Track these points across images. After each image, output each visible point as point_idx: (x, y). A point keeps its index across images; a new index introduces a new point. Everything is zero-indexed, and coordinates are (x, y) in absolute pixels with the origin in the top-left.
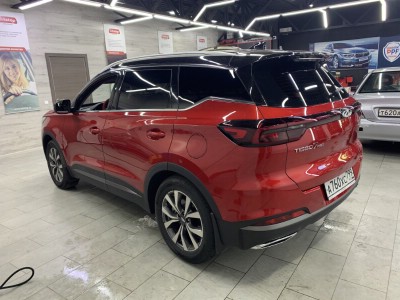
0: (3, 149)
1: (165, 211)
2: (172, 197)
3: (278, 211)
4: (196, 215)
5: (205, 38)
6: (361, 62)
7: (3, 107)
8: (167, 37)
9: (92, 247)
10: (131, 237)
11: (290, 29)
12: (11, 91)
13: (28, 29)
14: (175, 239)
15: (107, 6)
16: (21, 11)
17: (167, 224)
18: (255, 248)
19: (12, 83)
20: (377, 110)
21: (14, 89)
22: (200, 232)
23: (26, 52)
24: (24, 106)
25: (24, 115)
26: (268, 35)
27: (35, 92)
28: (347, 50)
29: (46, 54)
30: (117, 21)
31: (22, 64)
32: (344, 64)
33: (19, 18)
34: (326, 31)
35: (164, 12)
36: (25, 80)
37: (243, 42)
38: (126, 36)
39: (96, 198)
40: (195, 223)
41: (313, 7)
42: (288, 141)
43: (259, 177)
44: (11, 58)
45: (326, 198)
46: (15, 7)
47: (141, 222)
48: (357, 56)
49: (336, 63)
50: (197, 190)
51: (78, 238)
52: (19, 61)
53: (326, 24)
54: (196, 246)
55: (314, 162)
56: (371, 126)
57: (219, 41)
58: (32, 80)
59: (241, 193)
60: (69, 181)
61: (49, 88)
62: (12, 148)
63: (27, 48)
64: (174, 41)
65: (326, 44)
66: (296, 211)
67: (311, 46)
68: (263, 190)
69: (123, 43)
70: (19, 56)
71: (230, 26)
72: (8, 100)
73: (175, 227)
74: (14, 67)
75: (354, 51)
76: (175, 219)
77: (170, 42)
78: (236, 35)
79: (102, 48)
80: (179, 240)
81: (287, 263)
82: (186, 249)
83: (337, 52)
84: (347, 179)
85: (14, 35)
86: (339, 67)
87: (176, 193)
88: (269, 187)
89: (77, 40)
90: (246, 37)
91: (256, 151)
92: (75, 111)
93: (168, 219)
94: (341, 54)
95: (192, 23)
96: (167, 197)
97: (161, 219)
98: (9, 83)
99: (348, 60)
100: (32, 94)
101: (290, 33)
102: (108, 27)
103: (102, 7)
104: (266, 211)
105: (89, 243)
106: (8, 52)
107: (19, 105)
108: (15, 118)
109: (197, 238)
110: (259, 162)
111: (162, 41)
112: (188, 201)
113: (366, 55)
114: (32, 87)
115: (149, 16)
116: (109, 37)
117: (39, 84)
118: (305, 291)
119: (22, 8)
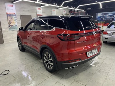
0: (8, 40)
1: (44, 58)
2: (46, 54)
3: (72, 59)
4: (51, 59)
5: (65, 11)
6: (112, 19)
7: (8, 29)
8: (54, 11)
9: (25, 67)
10: (36, 65)
11: (90, 9)
12: (11, 25)
13: (16, 8)
14: (47, 66)
15: (36, 2)
16: (14, 3)
17: (45, 61)
18: (65, 69)
19: (11, 23)
20: (112, 33)
21: (11, 24)
22: (52, 64)
23: (15, 14)
24: (14, 29)
25: (14, 31)
26: (84, 10)
27: (17, 25)
28: (107, 15)
29: (20, 15)
30: (40, 6)
31: (14, 18)
32: (106, 19)
33: (14, 5)
34: (101, 9)
35: (52, 4)
36: (14, 22)
37: (77, 12)
38: (42, 10)
39: (29, 54)
40: (51, 61)
41: (97, 2)
42: (75, 40)
43: (68, 49)
44: (11, 16)
45: (87, 57)
46: (12, 2)
47: (39, 61)
48: (111, 17)
49: (104, 19)
50: (52, 52)
51: (22, 64)
52: (13, 17)
53: (101, 7)
54: (51, 68)
55: (86, 46)
56: (110, 37)
57: (70, 12)
58: (16, 22)
59: (63, 54)
60: (23, 49)
61: (21, 24)
62: (10, 40)
63: (15, 13)
64: (56, 12)
65: (101, 13)
66: (77, 59)
67: (97, 14)
68: (69, 53)
69: (42, 12)
70: (13, 15)
71: (72, 8)
72: (10, 27)
73: (47, 62)
74: (12, 18)
75: (110, 15)
76: (47, 60)
77: (55, 12)
78: (74, 10)
79: (36, 13)
80: (48, 66)
81: (77, 74)
82: (49, 68)
83: (104, 15)
84: (95, 52)
85: (12, 10)
86: (105, 20)
87: (47, 53)
88: (70, 52)
89: (29, 11)
90: (77, 11)
91: (67, 42)
92: (25, 30)
93: (45, 60)
94: (106, 16)
95: (60, 7)
96: (45, 54)
97: (44, 60)
98: (10, 23)
99: (108, 18)
100: (16, 26)
101: (90, 10)
102: (38, 8)
103: (34, 2)
104: (69, 59)
105: (25, 65)
106: (10, 14)
107: (12, 29)
108: (11, 32)
109: (52, 66)
110: (68, 45)
111: (53, 12)
112: (50, 55)
113: (113, 17)
114: (16, 24)
115: (48, 5)
116: (38, 10)
117: (18, 23)
118: (80, 82)
119: (14, 2)
